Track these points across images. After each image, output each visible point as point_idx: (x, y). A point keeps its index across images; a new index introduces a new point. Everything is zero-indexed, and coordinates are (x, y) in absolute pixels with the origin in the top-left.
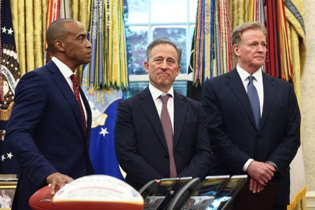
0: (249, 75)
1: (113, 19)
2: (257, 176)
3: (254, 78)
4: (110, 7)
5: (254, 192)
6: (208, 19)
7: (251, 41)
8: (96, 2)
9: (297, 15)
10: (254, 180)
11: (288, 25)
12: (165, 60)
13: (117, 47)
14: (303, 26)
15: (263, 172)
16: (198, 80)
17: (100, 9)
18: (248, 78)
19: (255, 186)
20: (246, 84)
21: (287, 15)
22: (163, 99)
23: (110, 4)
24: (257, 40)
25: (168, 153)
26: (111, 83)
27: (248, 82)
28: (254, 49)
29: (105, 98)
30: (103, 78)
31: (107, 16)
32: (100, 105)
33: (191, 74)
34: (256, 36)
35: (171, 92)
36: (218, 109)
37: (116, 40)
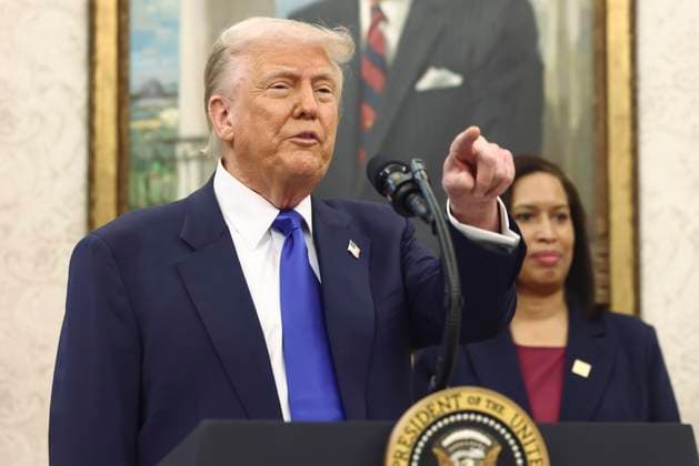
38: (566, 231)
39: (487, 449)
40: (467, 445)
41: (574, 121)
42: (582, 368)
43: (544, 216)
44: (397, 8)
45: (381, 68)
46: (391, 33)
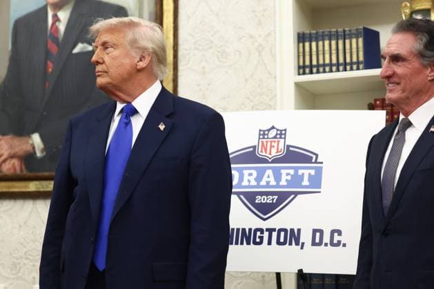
44: (64, 15)
45: (58, 44)
46: (62, 27)
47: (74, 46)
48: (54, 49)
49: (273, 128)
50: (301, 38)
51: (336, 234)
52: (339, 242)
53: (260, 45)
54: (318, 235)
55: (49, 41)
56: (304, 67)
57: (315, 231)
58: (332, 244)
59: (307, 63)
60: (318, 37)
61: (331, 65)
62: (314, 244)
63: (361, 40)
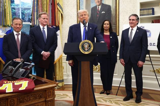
0: (43, 27)
1: (7, 6)
2: (45, 56)
3: (44, 28)
4: (6, 2)
5: (44, 60)
6: (36, 8)
7: (43, 18)
8: (1, 0)
9: (61, 8)
10: (44, 57)
11: (58, 10)
12: (18, 25)
13: (9, 15)
14: (62, 11)
15: (47, 55)
16: (33, 25)
17: (3, 3)
18: (43, 28)
19: (44, 58)
20: (42, 30)
21: (58, 8)
22: (18, 35)
23: (6, 1)
24: (45, 17)
25: (18, 50)
26: (7, 25)
27: (43, 29)
28: (44, 20)
29: (5, 30)
30: (4, 24)
31: (5, 5)
32: (4, 31)
33: (31, 23)
34: (45, 16)
35: (20, 33)
36: (34, 37)
37: (8, 12)
38: (108, 26)
39: (88, 45)
40: (86, 44)
41: (114, 15)
42: (111, 37)
43: (106, 24)
44: (100, 7)
45: (99, 12)
46: (100, 9)
47: (102, 12)
48: (98, 13)
49: (142, 26)
50: (141, 10)
51: (154, 44)
52: (155, 45)
53: (134, 11)
54: (151, 44)
55: (97, 11)
56: (141, 15)
57: (150, 43)
58: (153, 45)
59: (142, 14)
60: (144, 10)
61: (146, 14)
62: (150, 45)
63: (152, 10)
